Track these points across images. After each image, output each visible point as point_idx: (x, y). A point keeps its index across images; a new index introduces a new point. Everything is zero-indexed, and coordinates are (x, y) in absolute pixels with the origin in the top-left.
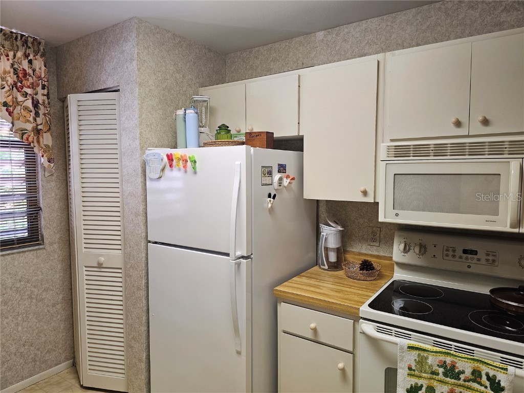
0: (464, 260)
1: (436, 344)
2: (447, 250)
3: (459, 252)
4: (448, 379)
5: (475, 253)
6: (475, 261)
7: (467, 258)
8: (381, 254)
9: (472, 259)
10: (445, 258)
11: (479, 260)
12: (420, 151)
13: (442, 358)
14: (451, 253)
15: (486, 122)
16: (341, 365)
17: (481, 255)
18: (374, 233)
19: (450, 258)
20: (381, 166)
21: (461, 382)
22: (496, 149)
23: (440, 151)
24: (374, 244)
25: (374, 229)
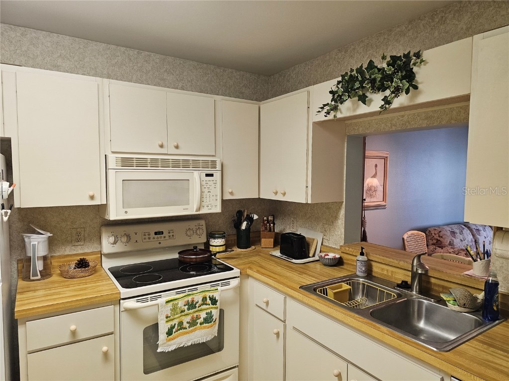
0: (156, 240)
1: (178, 293)
2: (145, 235)
3: (153, 235)
4: (190, 311)
5: (162, 233)
6: (163, 239)
7: (158, 238)
8: (86, 251)
9: (161, 237)
10: (144, 241)
11: (165, 237)
12: (142, 164)
13: (186, 299)
14: (147, 237)
15: (177, 147)
16: (105, 349)
17: (166, 234)
18: (79, 234)
19: (147, 240)
20: (111, 173)
21: (197, 309)
22: (186, 164)
23: (154, 163)
24: (79, 243)
25: (78, 230)
